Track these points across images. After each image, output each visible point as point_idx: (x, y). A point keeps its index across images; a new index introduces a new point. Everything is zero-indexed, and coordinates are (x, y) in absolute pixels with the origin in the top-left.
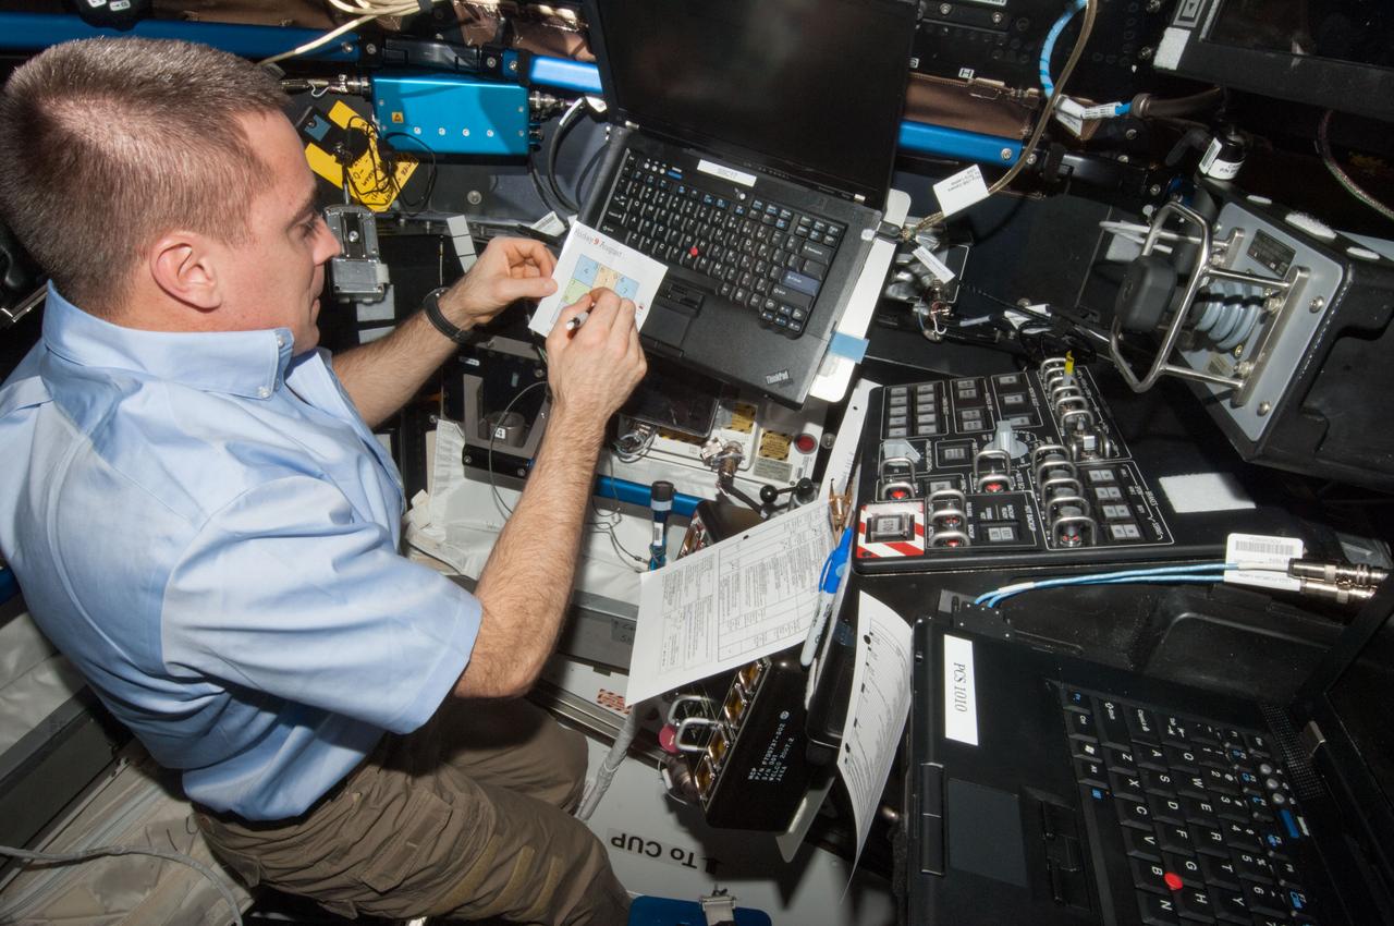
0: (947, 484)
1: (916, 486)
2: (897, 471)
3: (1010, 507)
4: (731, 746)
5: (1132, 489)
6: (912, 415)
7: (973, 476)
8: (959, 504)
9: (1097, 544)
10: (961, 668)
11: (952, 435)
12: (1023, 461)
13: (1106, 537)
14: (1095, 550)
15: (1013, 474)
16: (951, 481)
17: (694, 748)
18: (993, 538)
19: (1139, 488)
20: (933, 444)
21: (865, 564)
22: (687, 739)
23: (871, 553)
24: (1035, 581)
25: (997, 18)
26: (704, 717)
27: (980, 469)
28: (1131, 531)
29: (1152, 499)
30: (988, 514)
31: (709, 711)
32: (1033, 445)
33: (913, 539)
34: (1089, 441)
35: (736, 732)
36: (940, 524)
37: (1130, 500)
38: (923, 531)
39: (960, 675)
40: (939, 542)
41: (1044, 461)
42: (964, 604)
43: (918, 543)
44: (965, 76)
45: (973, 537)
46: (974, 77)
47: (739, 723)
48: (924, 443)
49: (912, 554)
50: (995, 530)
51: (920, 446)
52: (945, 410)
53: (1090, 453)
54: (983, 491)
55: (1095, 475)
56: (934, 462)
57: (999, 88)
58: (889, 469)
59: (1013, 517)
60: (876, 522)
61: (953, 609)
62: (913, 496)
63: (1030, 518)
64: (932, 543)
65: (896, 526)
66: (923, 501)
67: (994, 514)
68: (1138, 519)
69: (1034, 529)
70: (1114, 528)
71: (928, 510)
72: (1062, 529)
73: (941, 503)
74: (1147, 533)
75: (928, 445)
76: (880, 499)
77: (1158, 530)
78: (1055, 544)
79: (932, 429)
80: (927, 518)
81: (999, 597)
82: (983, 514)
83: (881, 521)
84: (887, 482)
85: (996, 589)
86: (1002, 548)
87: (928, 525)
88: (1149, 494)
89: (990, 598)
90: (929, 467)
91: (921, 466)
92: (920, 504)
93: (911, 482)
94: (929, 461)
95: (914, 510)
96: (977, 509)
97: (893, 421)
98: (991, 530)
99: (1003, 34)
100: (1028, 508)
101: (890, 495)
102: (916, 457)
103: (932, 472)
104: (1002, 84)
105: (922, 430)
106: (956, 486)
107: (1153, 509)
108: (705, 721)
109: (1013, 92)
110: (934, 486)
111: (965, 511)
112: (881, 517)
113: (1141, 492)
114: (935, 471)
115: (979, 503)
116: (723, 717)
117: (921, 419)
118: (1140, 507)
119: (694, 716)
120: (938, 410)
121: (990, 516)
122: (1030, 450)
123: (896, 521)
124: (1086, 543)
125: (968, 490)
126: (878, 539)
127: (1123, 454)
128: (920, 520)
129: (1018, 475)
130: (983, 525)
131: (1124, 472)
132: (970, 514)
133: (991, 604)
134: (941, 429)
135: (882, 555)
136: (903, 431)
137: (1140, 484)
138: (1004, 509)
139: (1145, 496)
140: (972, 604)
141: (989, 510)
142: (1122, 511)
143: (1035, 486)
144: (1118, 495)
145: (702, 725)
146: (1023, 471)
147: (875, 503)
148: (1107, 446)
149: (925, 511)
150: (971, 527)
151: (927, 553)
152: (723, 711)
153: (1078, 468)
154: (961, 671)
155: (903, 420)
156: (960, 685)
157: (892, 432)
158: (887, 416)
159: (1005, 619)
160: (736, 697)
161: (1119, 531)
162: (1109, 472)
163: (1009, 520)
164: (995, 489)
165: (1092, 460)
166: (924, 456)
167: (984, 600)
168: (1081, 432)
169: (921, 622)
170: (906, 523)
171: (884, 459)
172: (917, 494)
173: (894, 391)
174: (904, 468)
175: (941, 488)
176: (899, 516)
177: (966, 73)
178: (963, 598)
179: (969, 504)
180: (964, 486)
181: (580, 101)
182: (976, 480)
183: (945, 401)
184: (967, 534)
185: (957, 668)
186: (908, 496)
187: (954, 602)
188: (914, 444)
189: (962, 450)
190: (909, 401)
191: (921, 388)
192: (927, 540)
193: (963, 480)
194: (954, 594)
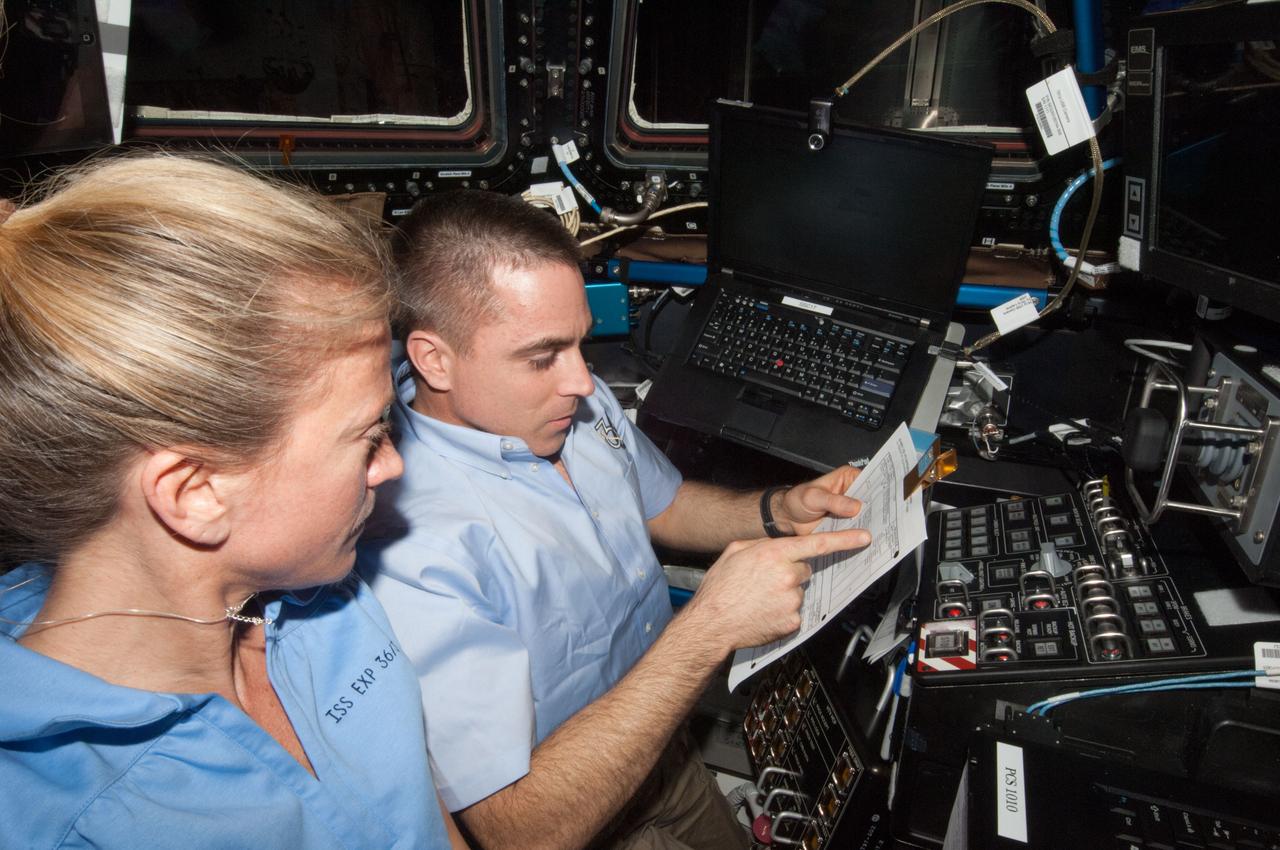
0: (998, 602)
1: (969, 604)
2: (952, 590)
3: (1054, 623)
4: (824, 843)
5: (1168, 604)
6: (967, 537)
7: (1021, 595)
8: (1008, 622)
9: (1135, 658)
10: (1013, 773)
11: (1002, 556)
12: (1067, 579)
13: (1143, 650)
14: (1133, 662)
15: (1058, 591)
16: (1002, 600)
17: (788, 841)
18: (1039, 652)
19: (1175, 603)
20: (985, 566)
21: (925, 677)
22: (781, 832)
23: (929, 667)
24: (1081, 691)
25: (1008, 199)
26: (797, 811)
27: (1027, 587)
28: (1166, 644)
29: (1187, 613)
30: (1034, 630)
31: (802, 806)
32: (1076, 563)
33: (967, 654)
34: (1127, 558)
35: (830, 830)
36: (992, 640)
37: (1166, 615)
38: (976, 646)
39: (1011, 779)
40: (992, 656)
41: (1084, 580)
42: (1017, 713)
43: (971, 657)
44: (988, 243)
45: (1019, 651)
46: (996, 243)
47: (833, 822)
48: (977, 564)
49: (966, 667)
50: (1041, 644)
51: (972, 567)
52: (996, 532)
53: (1129, 570)
54: (1031, 608)
55: (1135, 591)
56: (986, 582)
57: (1020, 250)
58: (945, 589)
59: (1056, 632)
60: (934, 638)
61: (1006, 717)
62: (967, 614)
63: (1072, 633)
64: (983, 658)
65: (951, 644)
66: (976, 619)
67: (1039, 630)
68: (1173, 632)
69: (1075, 644)
70: (1151, 642)
71: (980, 627)
72: (1101, 643)
73: (991, 620)
74: (1181, 646)
75: (981, 566)
76: (937, 617)
77: (1192, 643)
78: (1095, 658)
79: (984, 551)
80: (979, 633)
81: (1048, 707)
82: (1029, 630)
83: (939, 638)
84: (943, 602)
85: (1046, 699)
86: (1047, 662)
87: (980, 641)
88: (1184, 608)
89: (1041, 707)
90: (982, 587)
91: (974, 585)
92: (973, 622)
93: (964, 601)
94: (981, 581)
95: (967, 627)
96: (1025, 625)
97: (949, 544)
98: (1037, 645)
100: (1071, 624)
101: (947, 614)
102: (969, 577)
103: (985, 591)
104: (1021, 246)
105: (976, 551)
106: (1006, 605)
107: (1188, 623)
108: (799, 816)
109: (1032, 252)
110: (986, 604)
111: (1013, 629)
112: (939, 634)
113: (1176, 607)
114: (987, 590)
115: (1027, 620)
116: (816, 814)
117: (975, 541)
118: (1175, 622)
119: (787, 810)
120: (990, 532)
121: (1035, 632)
122: (1074, 569)
123: (952, 637)
124: (1125, 656)
125: (1017, 608)
126: (937, 654)
127: (1161, 570)
128: (973, 636)
129: (1063, 592)
130: (1030, 640)
131: (1161, 588)
132: (1017, 631)
133: (1042, 713)
134: (992, 551)
135: (940, 669)
136: (958, 553)
137: (1176, 598)
138: (1049, 626)
139: (1181, 610)
140: (1024, 714)
141: (1035, 627)
142: (1159, 625)
143: (1077, 602)
144: (1155, 610)
145: (795, 819)
146: (1067, 589)
147: (933, 621)
148: (1144, 563)
149: (978, 628)
150: (1018, 642)
151: (978, 667)
152: (817, 809)
153: (1117, 586)
154: (1012, 775)
155: (958, 543)
156: (1011, 787)
157: (949, 554)
158: (944, 539)
159: (1055, 727)
160: (830, 796)
161: (1155, 644)
162: (1147, 588)
163: (1054, 635)
164: (1042, 606)
165: (1131, 577)
166: (977, 576)
167: (1035, 709)
168: (1120, 550)
169: (978, 729)
170: (961, 639)
171: (940, 579)
172: (971, 613)
173: (950, 515)
174: (959, 589)
175: (992, 607)
176: (954, 633)
177: (988, 241)
178: (1015, 707)
179: (1017, 621)
180: (1013, 605)
181: (667, 290)
182: (1023, 598)
183: (996, 524)
184: (1015, 649)
185: (1009, 772)
186: (962, 615)
187: (1008, 710)
188: (968, 566)
189: (1011, 570)
190: (963, 524)
191: (974, 512)
192: (979, 655)
193: (1012, 600)
194: (1007, 704)
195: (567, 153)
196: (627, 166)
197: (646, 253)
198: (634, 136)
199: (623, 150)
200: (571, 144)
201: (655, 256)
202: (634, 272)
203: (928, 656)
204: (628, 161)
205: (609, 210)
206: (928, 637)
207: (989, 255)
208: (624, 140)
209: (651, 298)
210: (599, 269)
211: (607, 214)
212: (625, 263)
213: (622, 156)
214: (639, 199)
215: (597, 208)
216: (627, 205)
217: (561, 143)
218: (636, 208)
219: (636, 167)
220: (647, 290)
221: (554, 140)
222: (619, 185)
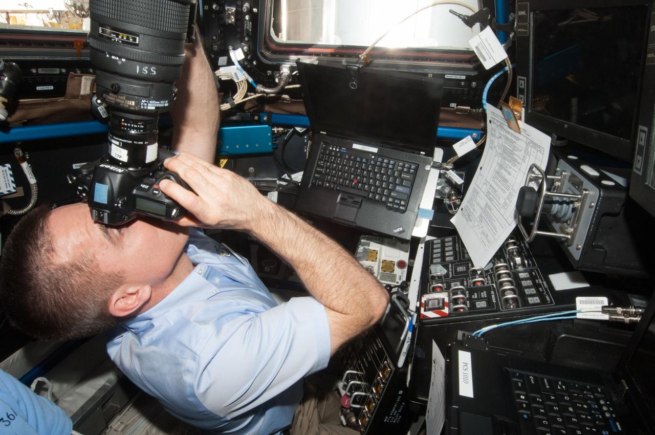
0: (458, 283)
1: (445, 285)
2: (437, 278)
3: (485, 292)
4: (376, 406)
5: (537, 281)
6: (443, 252)
7: (469, 279)
8: (463, 293)
9: (522, 307)
10: (466, 365)
11: (460, 261)
12: (490, 271)
13: (526, 303)
14: (522, 309)
15: (486, 277)
16: (460, 282)
17: (358, 406)
18: (478, 306)
19: (540, 280)
20: (452, 266)
21: (424, 321)
22: (354, 402)
23: (426, 316)
24: (497, 324)
25: (463, 83)
26: (362, 392)
27: (472, 275)
28: (536, 300)
29: (545, 285)
30: (475, 296)
31: (365, 389)
32: (495, 263)
33: (444, 309)
34: (518, 260)
35: (379, 400)
36: (456, 301)
37: (536, 286)
38: (448, 305)
39: (466, 367)
40: (456, 309)
41: (498, 271)
42: (468, 336)
43: (446, 310)
44: (453, 106)
45: (469, 306)
46: (457, 106)
47: (380, 396)
48: (448, 265)
49: (444, 315)
50: (479, 303)
51: (446, 267)
52: (457, 249)
53: (519, 265)
54: (474, 285)
55: (522, 275)
56: (452, 273)
57: (468, 110)
58: (433, 278)
59: (486, 296)
60: (428, 302)
61: (463, 338)
62: (444, 289)
63: (493, 296)
64: (452, 311)
65: (436, 304)
66: (448, 292)
67: (478, 296)
68: (540, 294)
69: (495, 302)
70: (529, 299)
71: (450, 295)
72: (507, 300)
73: (455, 292)
74: (543, 301)
75: (450, 266)
76: (430, 292)
77: (548, 299)
78: (504, 308)
79: (452, 258)
80: (449, 299)
81: (482, 333)
82: (473, 296)
83: (430, 302)
84: (433, 284)
85: (481, 329)
86: (482, 310)
87: (450, 302)
88: (544, 282)
89: (479, 333)
90: (451, 276)
91: (447, 275)
92: (447, 293)
93: (442, 283)
94: (450, 273)
95: (444, 296)
96: (471, 294)
97: (435, 256)
98: (477, 303)
99: (466, 89)
100: (492, 292)
101: (434, 290)
102: (445, 271)
103: (452, 278)
104: (469, 108)
105: (447, 259)
106: (462, 284)
107: (546, 289)
108: (363, 394)
109: (474, 110)
110: (453, 284)
111: (466, 296)
112: (430, 300)
113: (541, 282)
114: (453, 277)
115: (471, 291)
116: (372, 392)
117: (447, 254)
118: (540, 289)
119: (357, 391)
120: (454, 249)
121: (476, 297)
122: (494, 265)
123: (436, 301)
124: (518, 306)
125: (467, 286)
126: (430, 310)
127: (534, 265)
128: (447, 300)
129: (489, 277)
130: (473, 301)
131: (534, 273)
132: (468, 296)
133: (479, 335)
134: (455, 258)
135: (431, 317)
136: (439, 260)
137: (541, 278)
138: (482, 293)
139: (543, 283)
140: (471, 336)
141: (476, 294)
142: (533, 291)
143: (495, 281)
144: (531, 284)
145: (361, 396)
146: (491, 275)
147: (428, 294)
148: (526, 262)
149: (449, 296)
150: (468, 302)
151: (450, 315)
152: (372, 390)
153: (514, 273)
154: (466, 366)
155: (439, 255)
156: (466, 372)
157: (435, 261)
158: (432, 253)
159: (486, 342)
160: (378, 383)
161: (531, 300)
162: (527, 274)
163: (485, 298)
164: (479, 284)
165: (520, 269)
166: (448, 271)
167: (476, 334)
168: (515, 256)
169: (450, 345)
170: (441, 302)
171: (431, 273)
172: (446, 289)
173: (435, 242)
174: (440, 277)
175: (456, 285)
176: (438, 299)
177: (453, 105)
178: (467, 333)
179: (467, 292)
180: (465, 284)
181: (292, 129)
182: (470, 280)
183: (457, 245)
184: (466, 305)
185: (464, 364)
186: (442, 290)
187: (464, 335)
188: (444, 266)
189: (465, 267)
190: (441, 246)
191: (447, 240)
192: (450, 309)
193: (465, 282)
194: (463, 332)
195: (237, 55)
196: (270, 63)
197: (281, 110)
198: (273, 46)
199: (268, 54)
200: (240, 50)
201: (287, 111)
202: (275, 119)
203: (425, 310)
204: (270, 60)
205: (261, 86)
206: (425, 301)
207: (453, 112)
208: (268, 49)
209: (284, 133)
210: (256, 118)
211: (259, 88)
212: (270, 114)
213: (267, 57)
214: (277, 80)
215: (254, 85)
216: (270, 83)
217: (234, 49)
218: (275, 85)
219: (275, 63)
220: (282, 129)
221: (230, 48)
222: (266, 73)
